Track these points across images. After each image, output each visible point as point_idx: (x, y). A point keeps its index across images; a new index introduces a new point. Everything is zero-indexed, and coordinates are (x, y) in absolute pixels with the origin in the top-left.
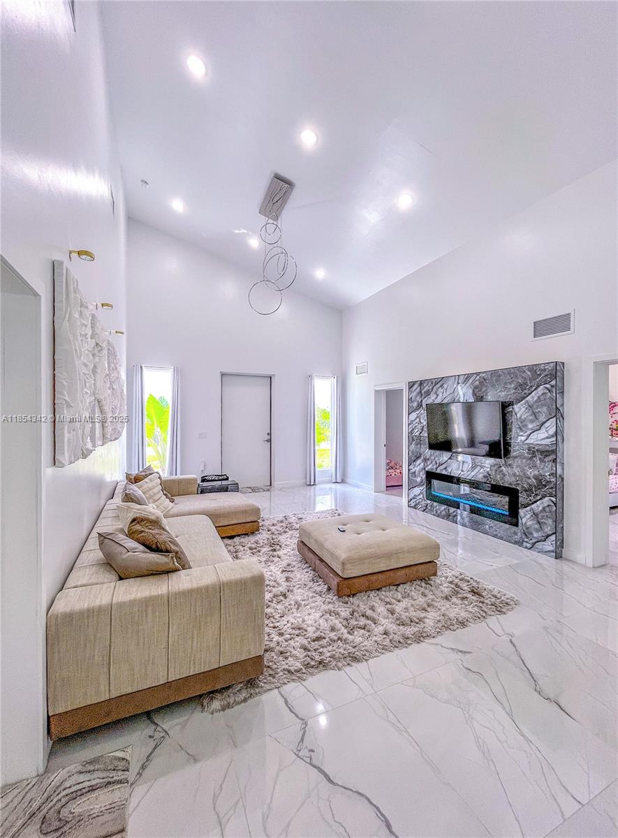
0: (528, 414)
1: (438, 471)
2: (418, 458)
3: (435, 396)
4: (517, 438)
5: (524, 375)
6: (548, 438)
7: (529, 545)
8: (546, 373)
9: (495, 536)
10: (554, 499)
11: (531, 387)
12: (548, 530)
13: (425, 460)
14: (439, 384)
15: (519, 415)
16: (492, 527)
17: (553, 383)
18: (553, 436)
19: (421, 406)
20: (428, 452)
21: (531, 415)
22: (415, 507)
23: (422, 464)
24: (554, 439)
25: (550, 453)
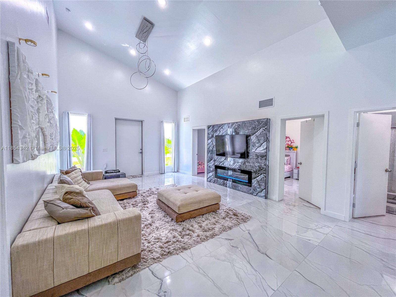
0: (256, 140)
1: (220, 165)
2: (212, 160)
3: (219, 132)
4: (252, 150)
5: (255, 124)
6: (263, 150)
7: (255, 194)
8: (263, 123)
9: (242, 192)
10: (265, 175)
11: (258, 128)
12: (263, 187)
13: (215, 161)
14: (221, 127)
15: (253, 141)
16: (241, 188)
17: (266, 127)
18: (265, 149)
19: (213, 136)
20: (216, 157)
21: (257, 141)
22: (210, 181)
23: (213, 162)
24: (266, 150)
25: (264, 156)
